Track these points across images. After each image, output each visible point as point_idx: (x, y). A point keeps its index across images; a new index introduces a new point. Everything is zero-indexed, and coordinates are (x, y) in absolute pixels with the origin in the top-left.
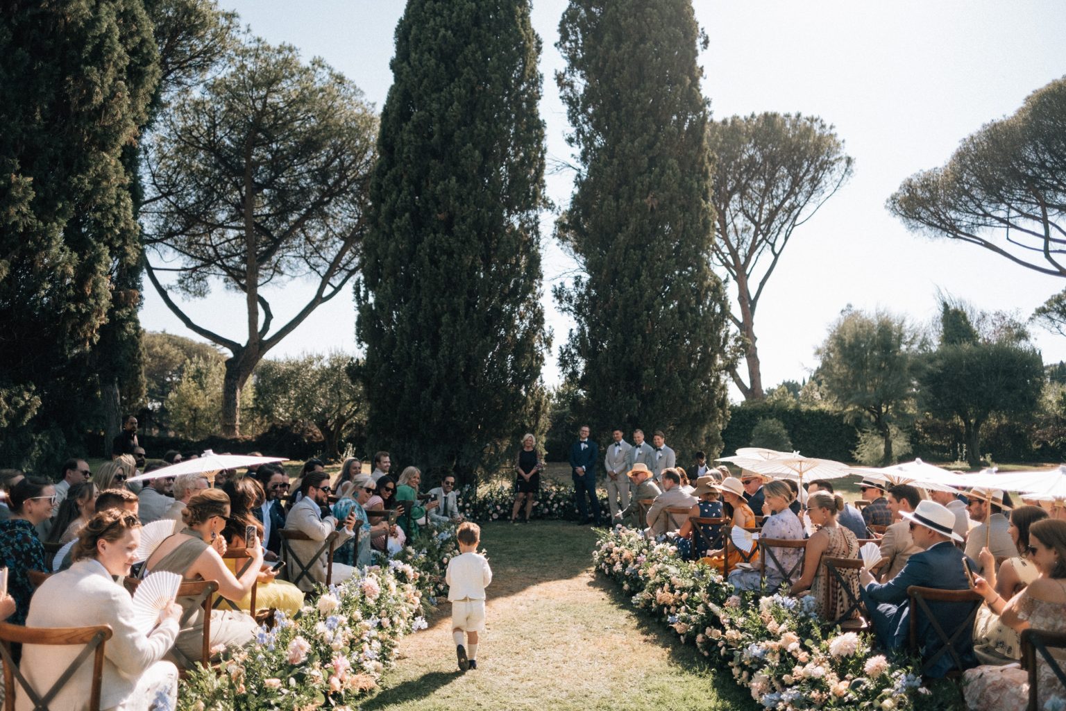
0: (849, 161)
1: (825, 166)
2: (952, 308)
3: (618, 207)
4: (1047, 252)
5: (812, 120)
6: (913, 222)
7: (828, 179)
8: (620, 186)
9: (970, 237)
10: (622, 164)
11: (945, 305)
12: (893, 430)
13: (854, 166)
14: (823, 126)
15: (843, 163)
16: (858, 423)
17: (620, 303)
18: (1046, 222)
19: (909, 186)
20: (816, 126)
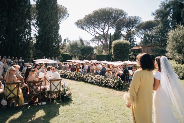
0: (68, 14)
1: (65, 15)
2: (81, 39)
3: (46, 22)
4: (94, 33)
5: (64, 7)
6: (78, 27)
7: (65, 17)
8: (46, 19)
9: (85, 30)
10: (46, 15)
11: (80, 38)
12: (77, 57)
13: (69, 15)
14: (65, 8)
15: (68, 15)
16: (72, 56)
17: (47, 38)
18: (94, 29)
19: (78, 21)
20: (64, 8)
